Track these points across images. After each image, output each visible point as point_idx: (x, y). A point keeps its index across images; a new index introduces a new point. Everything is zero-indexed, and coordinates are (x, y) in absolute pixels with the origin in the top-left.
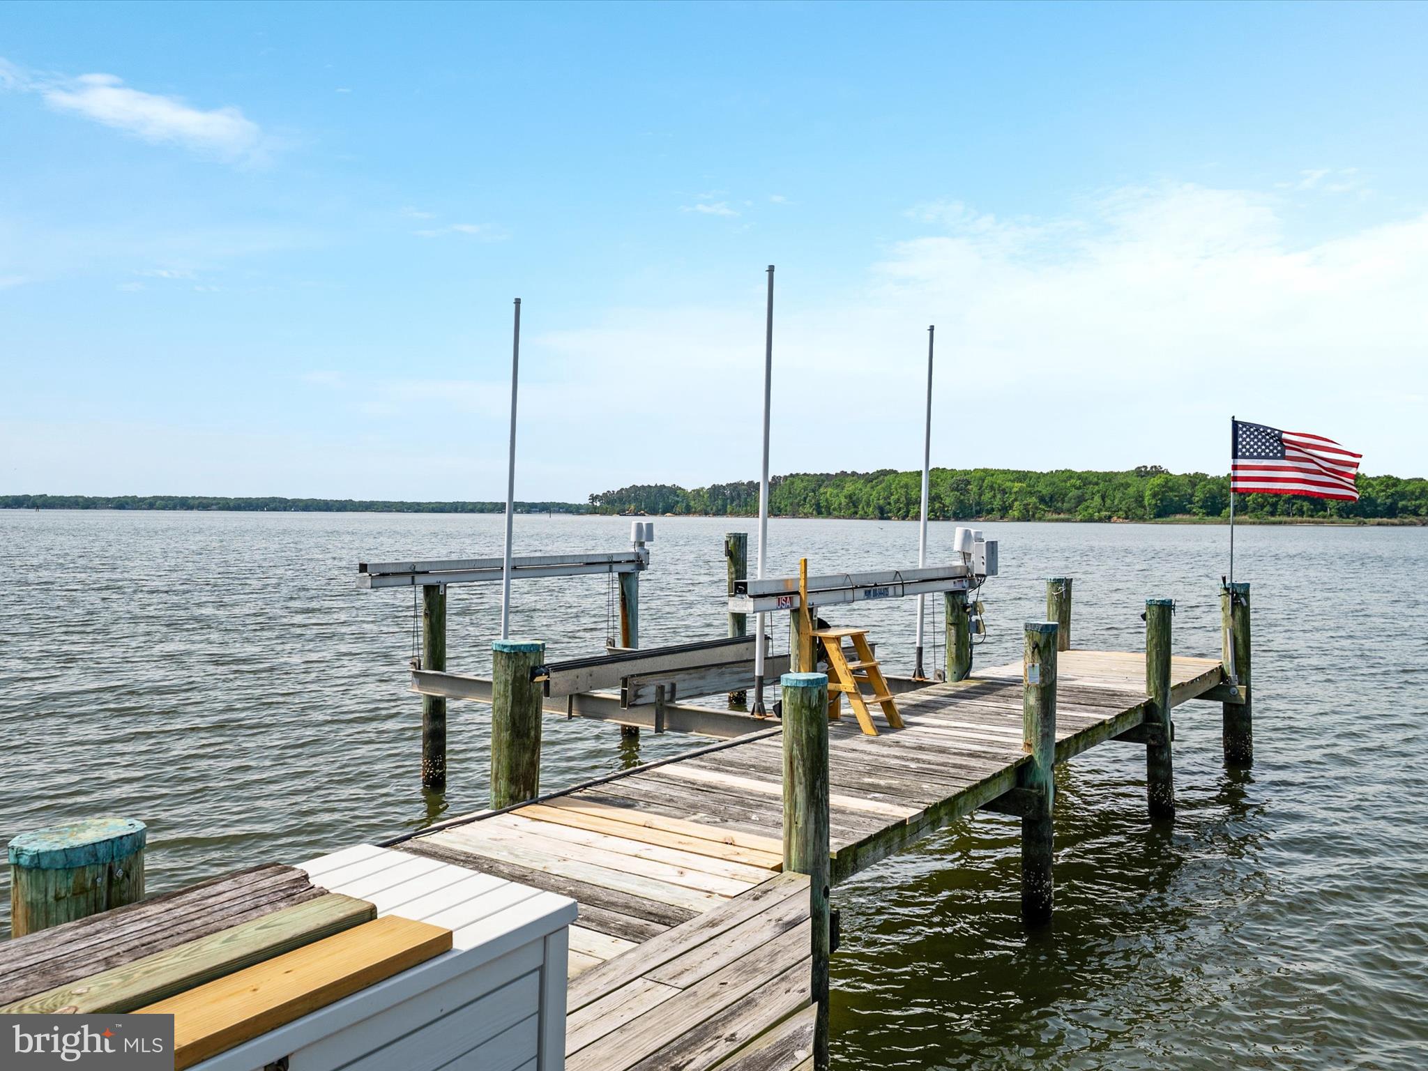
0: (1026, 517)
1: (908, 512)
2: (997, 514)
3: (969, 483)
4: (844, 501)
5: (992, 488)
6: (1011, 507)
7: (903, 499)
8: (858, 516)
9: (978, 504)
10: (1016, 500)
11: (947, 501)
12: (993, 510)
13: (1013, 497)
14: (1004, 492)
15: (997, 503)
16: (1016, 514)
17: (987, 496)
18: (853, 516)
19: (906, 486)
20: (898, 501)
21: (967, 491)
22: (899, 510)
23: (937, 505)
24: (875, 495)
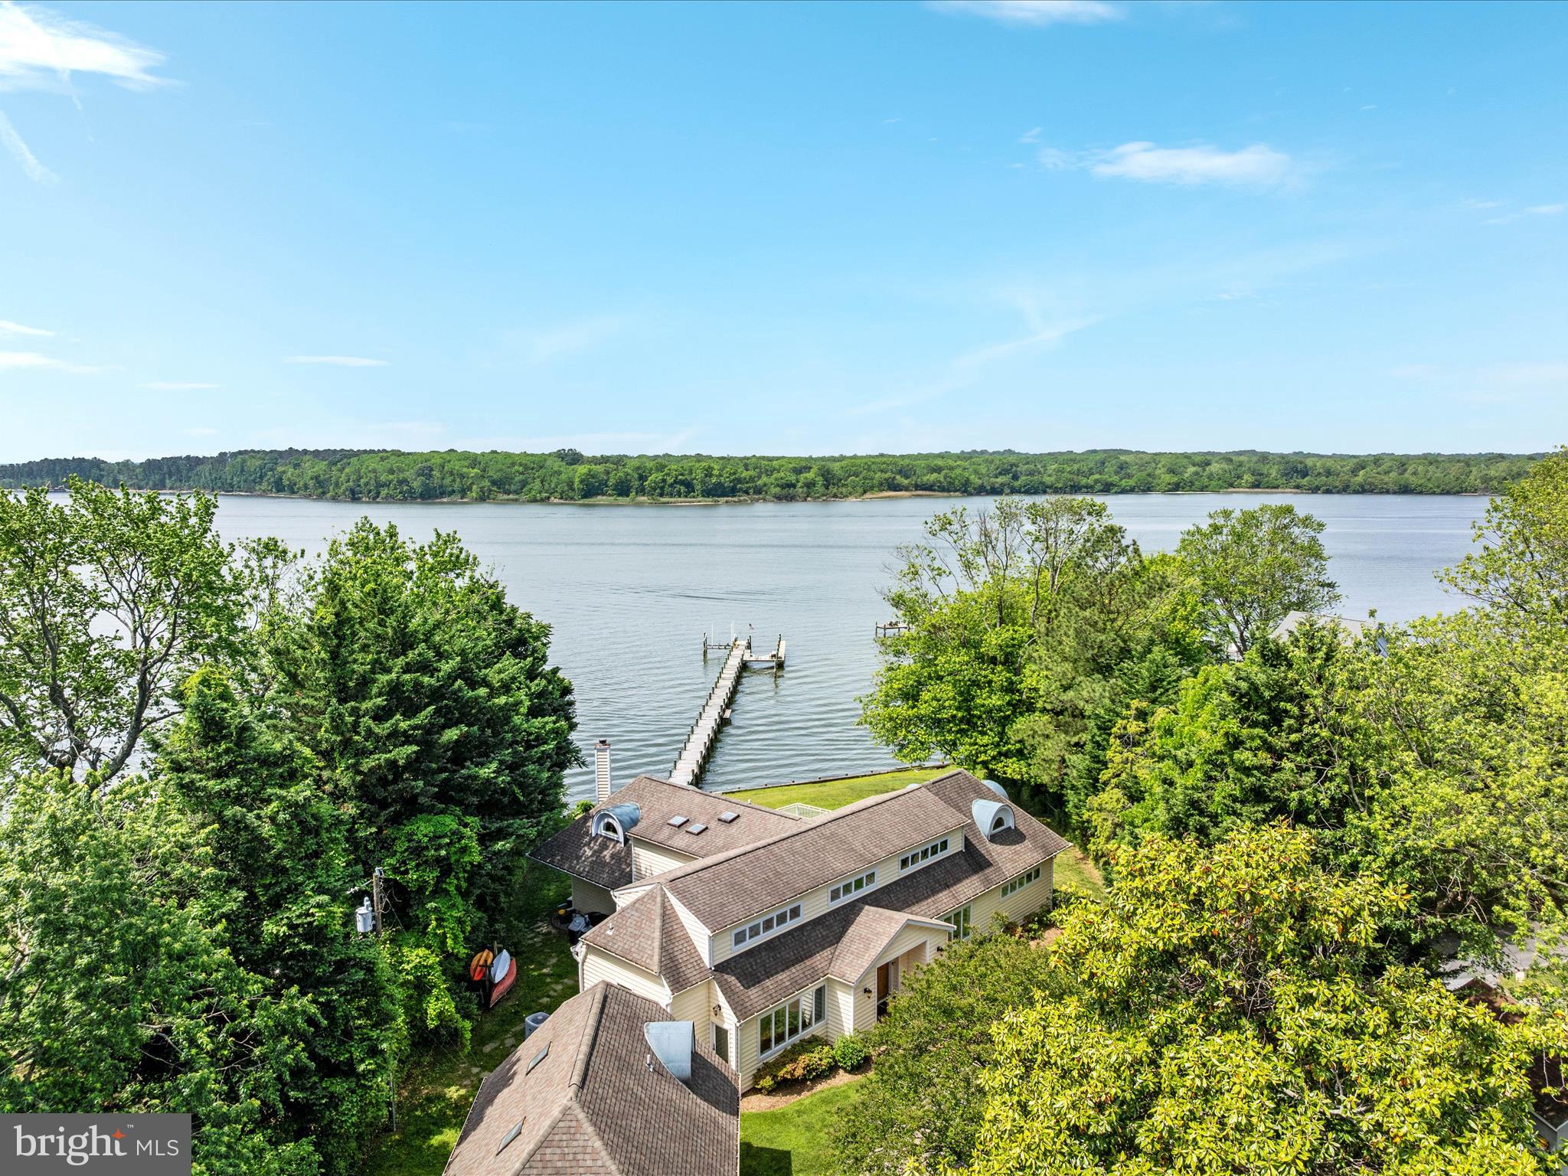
0: (483, 498)
1: (378, 494)
2: (457, 498)
3: (431, 470)
4: (311, 483)
5: (452, 473)
6: (470, 489)
7: (372, 482)
8: (328, 495)
9: (441, 486)
10: (473, 483)
11: (415, 485)
12: (454, 491)
13: (470, 481)
14: (462, 476)
15: (457, 486)
16: (474, 495)
17: (448, 481)
18: (321, 496)
19: (374, 471)
20: (367, 484)
21: (431, 476)
22: (370, 491)
23: (405, 488)
24: (345, 476)
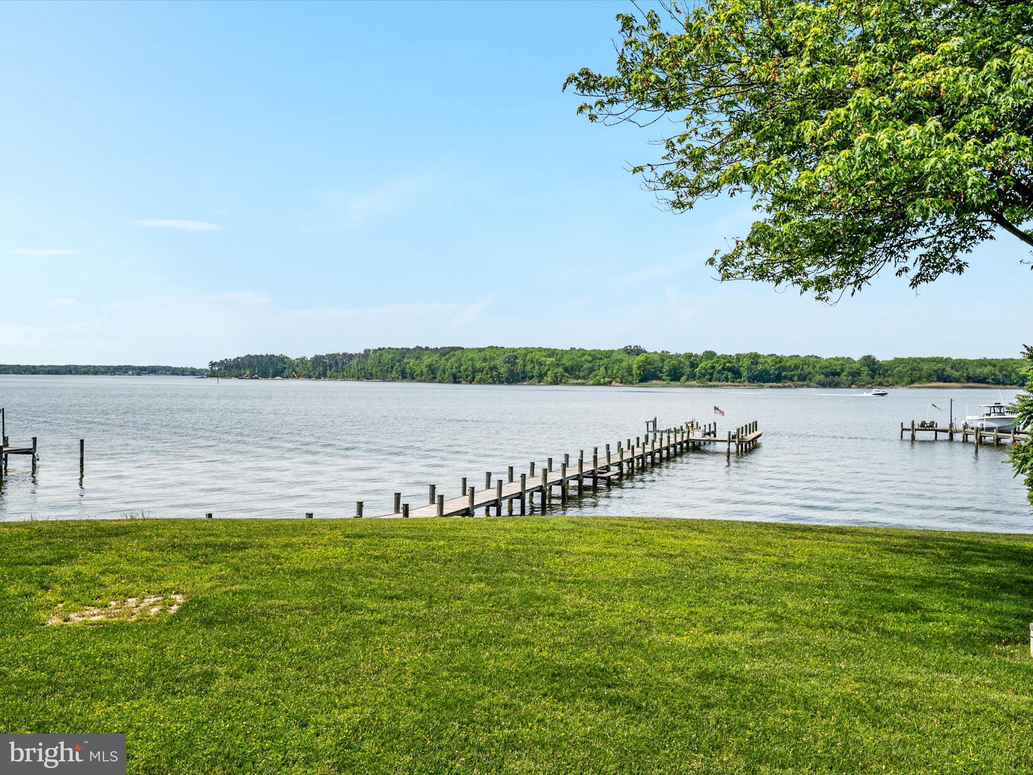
0: (556, 382)
1: (474, 378)
2: (536, 380)
3: (516, 358)
4: (425, 370)
5: (532, 361)
6: (546, 374)
7: (470, 368)
8: (437, 380)
9: (523, 372)
10: (549, 370)
11: (502, 370)
12: (533, 376)
13: (547, 368)
14: (540, 364)
15: (536, 372)
16: (549, 379)
17: (529, 367)
18: (433, 380)
19: (472, 359)
20: (466, 370)
21: (515, 364)
22: (467, 376)
23: (495, 373)
24: (449, 364)
